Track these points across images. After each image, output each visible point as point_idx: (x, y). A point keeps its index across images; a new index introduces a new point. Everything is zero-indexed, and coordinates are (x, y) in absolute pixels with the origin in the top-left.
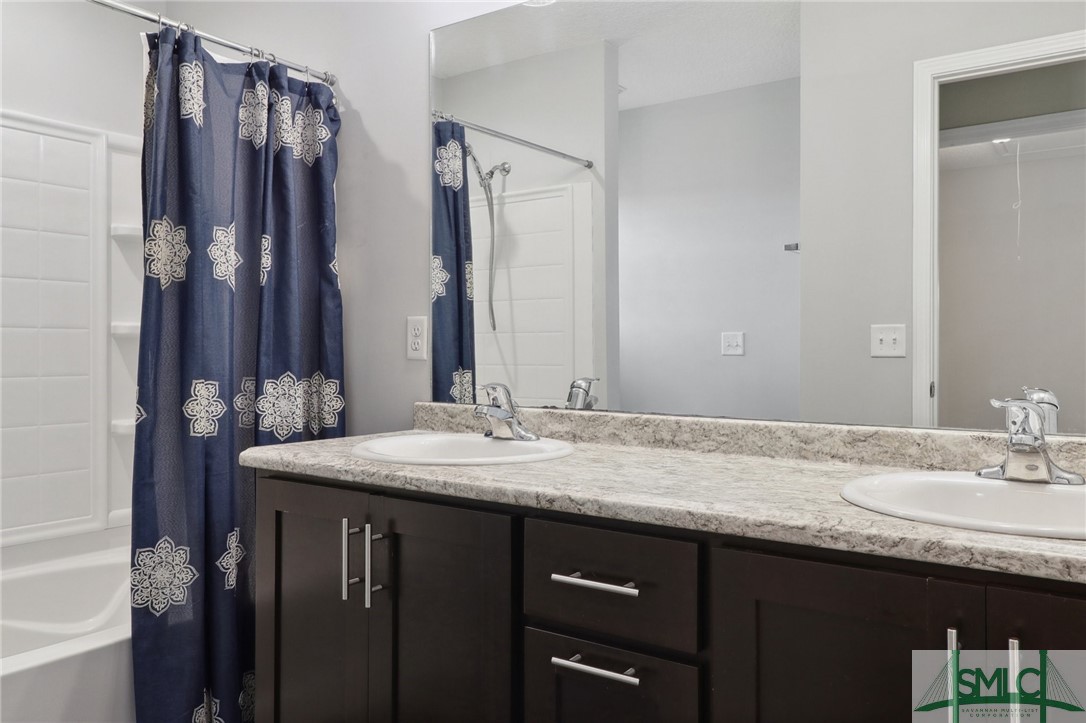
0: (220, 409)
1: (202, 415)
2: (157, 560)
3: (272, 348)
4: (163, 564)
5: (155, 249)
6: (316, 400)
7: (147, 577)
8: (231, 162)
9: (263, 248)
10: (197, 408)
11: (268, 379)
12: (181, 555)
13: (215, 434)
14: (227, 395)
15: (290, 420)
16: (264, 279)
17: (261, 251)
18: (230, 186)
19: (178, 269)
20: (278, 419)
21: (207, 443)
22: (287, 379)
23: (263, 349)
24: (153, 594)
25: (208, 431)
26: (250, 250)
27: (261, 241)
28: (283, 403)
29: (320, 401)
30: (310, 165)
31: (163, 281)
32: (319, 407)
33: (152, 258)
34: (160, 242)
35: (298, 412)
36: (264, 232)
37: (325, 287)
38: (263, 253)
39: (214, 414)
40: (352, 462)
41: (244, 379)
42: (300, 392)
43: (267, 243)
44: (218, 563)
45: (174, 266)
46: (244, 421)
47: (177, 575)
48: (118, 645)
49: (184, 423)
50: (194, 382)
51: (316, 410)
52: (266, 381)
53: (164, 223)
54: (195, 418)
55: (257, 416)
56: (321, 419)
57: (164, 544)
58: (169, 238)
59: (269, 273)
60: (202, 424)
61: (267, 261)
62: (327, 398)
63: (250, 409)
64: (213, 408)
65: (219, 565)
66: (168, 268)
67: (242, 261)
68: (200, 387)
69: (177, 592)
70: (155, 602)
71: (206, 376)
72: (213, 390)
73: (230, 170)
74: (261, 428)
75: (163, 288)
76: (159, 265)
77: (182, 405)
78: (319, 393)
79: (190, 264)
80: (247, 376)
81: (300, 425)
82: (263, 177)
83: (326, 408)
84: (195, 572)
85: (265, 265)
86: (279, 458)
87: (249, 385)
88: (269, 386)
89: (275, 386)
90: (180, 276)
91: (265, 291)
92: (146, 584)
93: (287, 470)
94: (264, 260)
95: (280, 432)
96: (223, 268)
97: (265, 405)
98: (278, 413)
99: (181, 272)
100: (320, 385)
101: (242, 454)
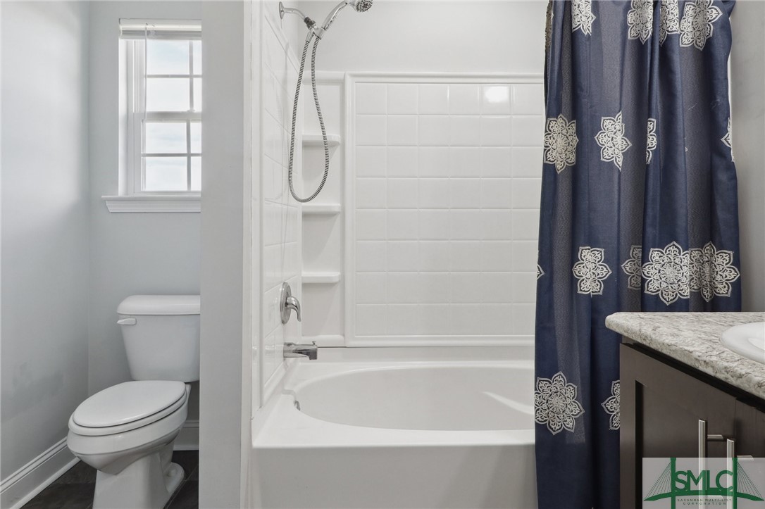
0: (605, 272)
1: (588, 276)
2: (553, 389)
3: (658, 220)
4: (558, 394)
5: (550, 141)
6: (708, 269)
7: (545, 401)
8: (618, 60)
9: (649, 130)
10: (584, 270)
11: (654, 247)
12: (571, 391)
13: (601, 293)
14: (614, 260)
15: (676, 286)
16: (649, 158)
17: (647, 133)
18: (618, 81)
19: (571, 156)
20: (664, 285)
21: (593, 301)
22: (672, 250)
23: (649, 221)
24: (550, 416)
25: (594, 290)
26: (637, 134)
27: (647, 124)
28: (669, 271)
29: (712, 271)
30: (701, 49)
31: (559, 167)
32: (711, 276)
33: (548, 148)
34: (555, 135)
35: (684, 279)
36: (650, 116)
37: (718, 161)
38: (649, 135)
39: (600, 276)
40: (715, 353)
41: (633, 246)
42: (686, 260)
43: (652, 125)
44: (603, 404)
45: (568, 154)
46: (632, 283)
47: (568, 406)
48: (527, 447)
49: (573, 282)
50: (581, 248)
51: (708, 279)
52: (652, 250)
53: (560, 120)
54: (582, 278)
55: (643, 281)
56: (713, 288)
57: (559, 378)
58: (564, 132)
59: (654, 152)
60: (588, 284)
61: (652, 142)
62: (719, 268)
63: (638, 273)
64: (599, 271)
65: (604, 406)
66: (563, 156)
67: (630, 145)
68: (585, 252)
69: (568, 420)
70: (551, 423)
71: (592, 243)
72: (599, 256)
73: (618, 68)
74: (646, 292)
75: (559, 172)
76: (554, 154)
77: (572, 267)
78: (710, 262)
79: (579, 150)
80: (635, 244)
81: (686, 292)
82: (649, 66)
83: (718, 278)
84: (581, 408)
85: (650, 146)
86: (637, 329)
87: (637, 252)
88: (654, 254)
89: (660, 254)
90: (573, 161)
91: (651, 169)
92: (545, 406)
93: (644, 343)
94: (649, 141)
95: (665, 297)
96: (610, 151)
97: (651, 271)
98: (664, 279)
99: (572, 158)
100: (712, 255)
101: (608, 317)
